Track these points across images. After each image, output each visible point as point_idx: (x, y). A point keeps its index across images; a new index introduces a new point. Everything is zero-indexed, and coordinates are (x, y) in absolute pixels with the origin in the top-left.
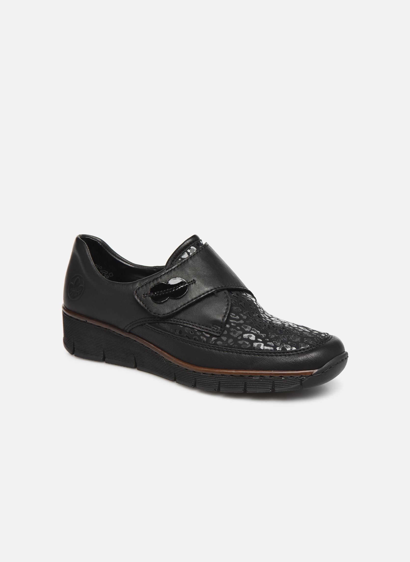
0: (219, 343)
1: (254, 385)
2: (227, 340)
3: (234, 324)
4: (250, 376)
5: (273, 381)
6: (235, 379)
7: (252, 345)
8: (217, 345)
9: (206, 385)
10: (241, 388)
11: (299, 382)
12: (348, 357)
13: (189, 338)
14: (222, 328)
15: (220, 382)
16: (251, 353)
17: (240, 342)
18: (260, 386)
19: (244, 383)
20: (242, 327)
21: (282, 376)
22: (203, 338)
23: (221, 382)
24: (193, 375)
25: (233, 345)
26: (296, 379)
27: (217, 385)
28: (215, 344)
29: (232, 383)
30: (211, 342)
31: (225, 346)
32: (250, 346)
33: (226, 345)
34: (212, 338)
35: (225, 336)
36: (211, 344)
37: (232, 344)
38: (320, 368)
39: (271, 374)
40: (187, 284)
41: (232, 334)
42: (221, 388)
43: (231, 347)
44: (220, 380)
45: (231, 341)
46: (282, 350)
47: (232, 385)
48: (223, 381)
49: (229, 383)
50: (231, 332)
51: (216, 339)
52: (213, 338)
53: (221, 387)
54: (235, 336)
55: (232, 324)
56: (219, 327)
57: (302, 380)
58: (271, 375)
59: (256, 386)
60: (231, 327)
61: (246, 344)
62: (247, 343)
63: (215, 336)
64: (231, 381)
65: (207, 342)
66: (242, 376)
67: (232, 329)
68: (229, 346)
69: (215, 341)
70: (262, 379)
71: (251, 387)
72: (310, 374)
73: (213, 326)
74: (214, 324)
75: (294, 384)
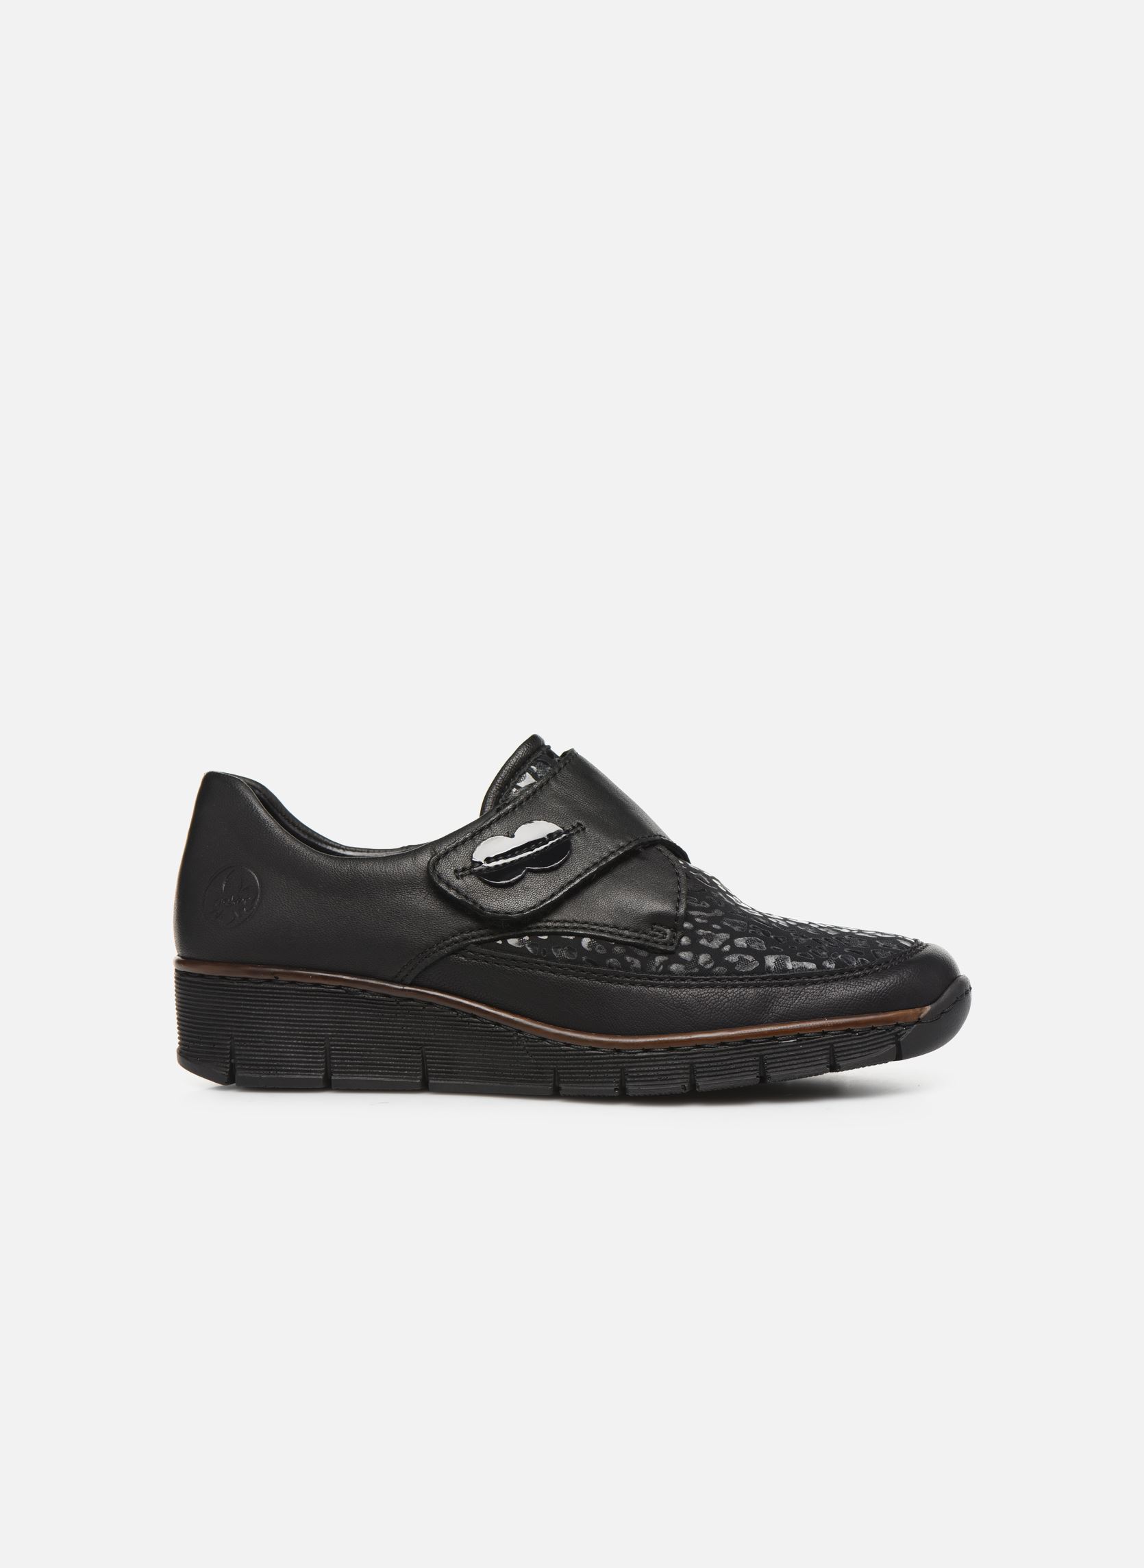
0: (674, 967)
1: (784, 1059)
2: (696, 958)
3: (702, 919)
4: (770, 1039)
5: (831, 1044)
6: (735, 1052)
7: (762, 962)
8: (671, 973)
9: (656, 1080)
10: (752, 1073)
11: (891, 1042)
12: (971, 988)
13: (595, 965)
14: (676, 932)
15: (692, 1064)
16: (761, 982)
17: (733, 958)
18: (799, 1061)
19: (757, 1058)
20: (725, 924)
21: (851, 1028)
22: (632, 961)
23: (697, 1065)
24: (616, 1060)
25: (714, 967)
26: (884, 1033)
27: (686, 1073)
28: (666, 971)
29: (728, 1062)
30: (654, 969)
31: (692, 974)
32: (757, 964)
33: (696, 970)
34: (654, 960)
35: (685, 948)
36: (656, 973)
37: (709, 966)
38: (934, 1002)
39: (822, 1027)
40: (564, 835)
41: (703, 942)
42: (697, 1080)
43: (709, 972)
44: (694, 1061)
45: (703, 958)
46: (836, 967)
47: (728, 1067)
48: (703, 1060)
49: (720, 1063)
50: (701, 937)
51: (665, 961)
52: (659, 959)
53: (698, 1077)
54: (715, 944)
55: (698, 920)
56: (668, 930)
57: (899, 1034)
58: (825, 1030)
59: (791, 1063)
60: (698, 926)
61: (748, 961)
62: (750, 958)
63: (663, 953)
64: (722, 1058)
65: (643, 969)
66: (747, 1040)
67: (701, 932)
68: (703, 971)
69: (666, 964)
70: (804, 1042)
71: (777, 1065)
72: (915, 1019)
73: (652, 929)
74: (655, 924)
75: (881, 1047)
